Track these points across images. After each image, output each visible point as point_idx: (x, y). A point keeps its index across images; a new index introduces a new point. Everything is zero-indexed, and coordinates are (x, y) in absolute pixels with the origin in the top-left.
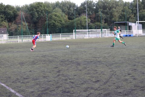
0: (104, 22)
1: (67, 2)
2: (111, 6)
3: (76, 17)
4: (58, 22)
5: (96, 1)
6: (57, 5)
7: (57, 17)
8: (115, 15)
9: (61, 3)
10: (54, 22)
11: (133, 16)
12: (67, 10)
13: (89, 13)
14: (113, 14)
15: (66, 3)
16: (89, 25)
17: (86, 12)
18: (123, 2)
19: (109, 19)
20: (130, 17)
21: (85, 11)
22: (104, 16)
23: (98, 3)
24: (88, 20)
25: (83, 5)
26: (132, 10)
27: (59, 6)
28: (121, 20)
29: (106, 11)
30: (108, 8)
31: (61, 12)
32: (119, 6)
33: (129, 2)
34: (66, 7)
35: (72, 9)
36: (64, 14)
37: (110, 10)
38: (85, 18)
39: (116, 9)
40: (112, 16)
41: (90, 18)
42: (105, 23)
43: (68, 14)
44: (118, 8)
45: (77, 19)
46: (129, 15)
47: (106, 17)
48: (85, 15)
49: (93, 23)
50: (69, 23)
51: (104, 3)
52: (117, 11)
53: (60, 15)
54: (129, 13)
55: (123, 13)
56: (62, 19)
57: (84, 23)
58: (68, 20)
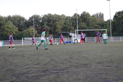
0: (48, 33)
1: (18, 16)
2: (54, 19)
3: (25, 29)
4: (9, 33)
5: (42, 16)
6: (9, 18)
7: (9, 28)
8: (58, 27)
9: (13, 17)
10: (6, 33)
11: (73, 28)
12: (18, 23)
13: (36, 25)
14: (57, 26)
15: (16, 17)
16: (36, 35)
17: (33, 25)
18: (65, 16)
19: (53, 31)
20: (71, 29)
21: (33, 23)
22: (49, 28)
23: (44, 17)
24: (35, 32)
25: (31, 19)
26: (72, 23)
27: (11, 20)
28: (63, 31)
29: (50, 24)
30: (52, 22)
31: (12, 25)
32: (61, 19)
33: (70, 17)
34: (17, 21)
35: (21, 22)
36: (15, 27)
37: (54, 23)
38: (32, 30)
39: (59, 22)
40: (55, 28)
41: (37, 30)
42: (50, 34)
43: (18, 26)
44: (60, 21)
45: (26, 30)
46: (70, 27)
47: (50, 29)
48: (32, 27)
49: (40, 34)
50: (19, 34)
51: (49, 17)
52: (60, 24)
53: (11, 27)
54: (70, 25)
55: (64, 26)
56: (13, 31)
57: (32, 34)
58: (18, 32)
